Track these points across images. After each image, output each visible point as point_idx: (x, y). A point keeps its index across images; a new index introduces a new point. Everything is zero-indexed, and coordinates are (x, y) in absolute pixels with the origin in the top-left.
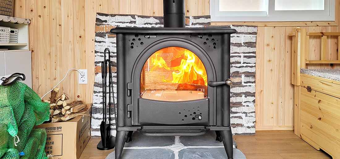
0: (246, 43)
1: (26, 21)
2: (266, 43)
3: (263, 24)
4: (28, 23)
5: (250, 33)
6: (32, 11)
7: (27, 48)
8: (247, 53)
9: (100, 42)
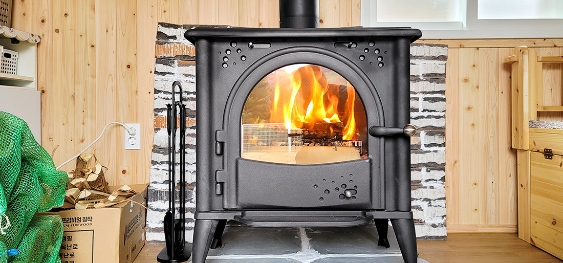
0: (428, 75)
1: (32, 38)
2: (462, 76)
3: (457, 43)
4: (36, 41)
5: (434, 58)
6: (43, 21)
7: (33, 85)
8: (429, 93)
9: (164, 74)
